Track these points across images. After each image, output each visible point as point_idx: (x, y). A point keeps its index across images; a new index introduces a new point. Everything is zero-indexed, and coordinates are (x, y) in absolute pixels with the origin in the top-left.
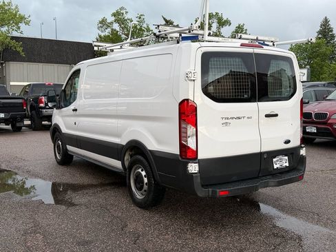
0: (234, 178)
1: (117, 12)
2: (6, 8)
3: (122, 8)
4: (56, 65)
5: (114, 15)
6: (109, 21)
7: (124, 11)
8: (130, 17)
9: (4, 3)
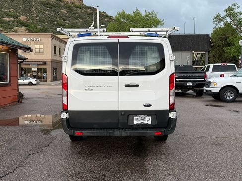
0: (95, 126)
1: (229, 8)
2: (150, 16)
3: (234, 5)
4: (180, 53)
5: (226, 11)
6: (222, 16)
7: (235, 7)
8: (239, 11)
9: (149, 13)
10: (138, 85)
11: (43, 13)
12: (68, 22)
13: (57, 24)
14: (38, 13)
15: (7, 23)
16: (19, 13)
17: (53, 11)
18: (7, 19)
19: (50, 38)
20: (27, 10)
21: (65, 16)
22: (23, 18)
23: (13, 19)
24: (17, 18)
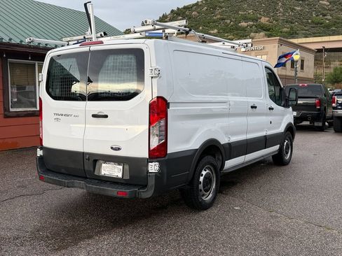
10: (106, 116)
11: (292, 10)
12: (329, 17)
13: (312, 22)
14: (286, 10)
15: (244, 29)
16: (260, 14)
17: (308, 5)
18: (244, 24)
19: (277, 45)
20: (270, 9)
21: (325, 9)
22: (264, 20)
23: (251, 23)
24: (257, 21)
